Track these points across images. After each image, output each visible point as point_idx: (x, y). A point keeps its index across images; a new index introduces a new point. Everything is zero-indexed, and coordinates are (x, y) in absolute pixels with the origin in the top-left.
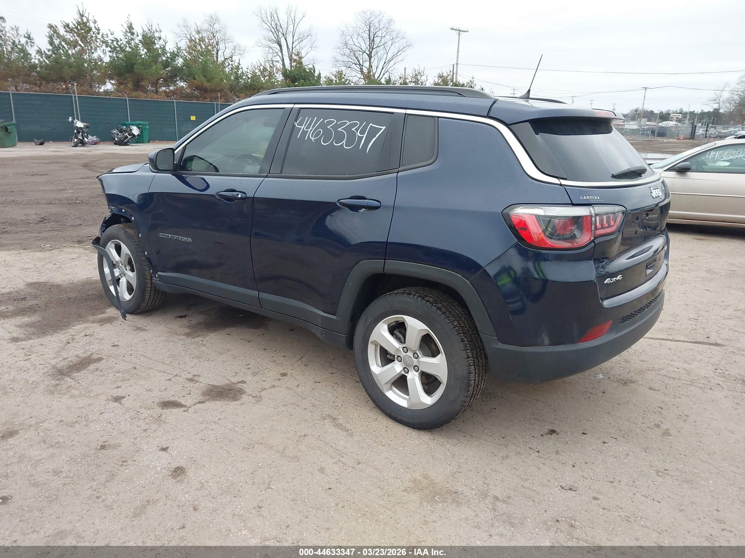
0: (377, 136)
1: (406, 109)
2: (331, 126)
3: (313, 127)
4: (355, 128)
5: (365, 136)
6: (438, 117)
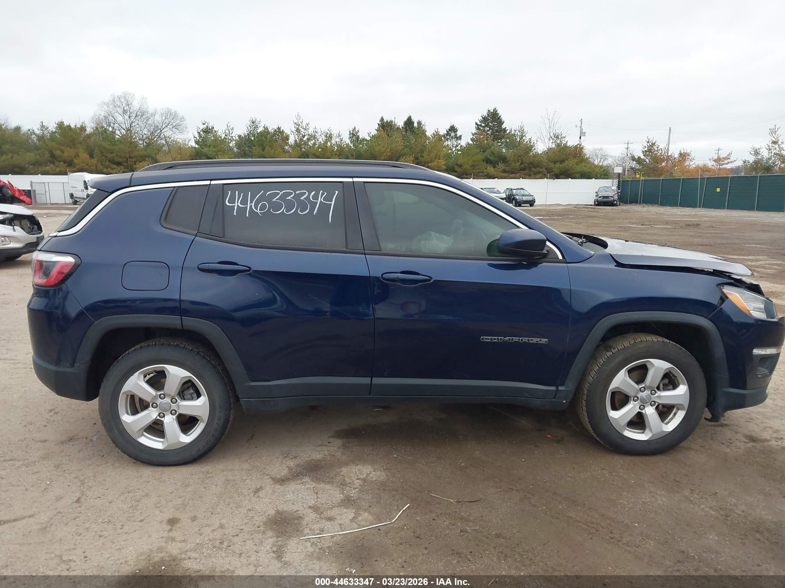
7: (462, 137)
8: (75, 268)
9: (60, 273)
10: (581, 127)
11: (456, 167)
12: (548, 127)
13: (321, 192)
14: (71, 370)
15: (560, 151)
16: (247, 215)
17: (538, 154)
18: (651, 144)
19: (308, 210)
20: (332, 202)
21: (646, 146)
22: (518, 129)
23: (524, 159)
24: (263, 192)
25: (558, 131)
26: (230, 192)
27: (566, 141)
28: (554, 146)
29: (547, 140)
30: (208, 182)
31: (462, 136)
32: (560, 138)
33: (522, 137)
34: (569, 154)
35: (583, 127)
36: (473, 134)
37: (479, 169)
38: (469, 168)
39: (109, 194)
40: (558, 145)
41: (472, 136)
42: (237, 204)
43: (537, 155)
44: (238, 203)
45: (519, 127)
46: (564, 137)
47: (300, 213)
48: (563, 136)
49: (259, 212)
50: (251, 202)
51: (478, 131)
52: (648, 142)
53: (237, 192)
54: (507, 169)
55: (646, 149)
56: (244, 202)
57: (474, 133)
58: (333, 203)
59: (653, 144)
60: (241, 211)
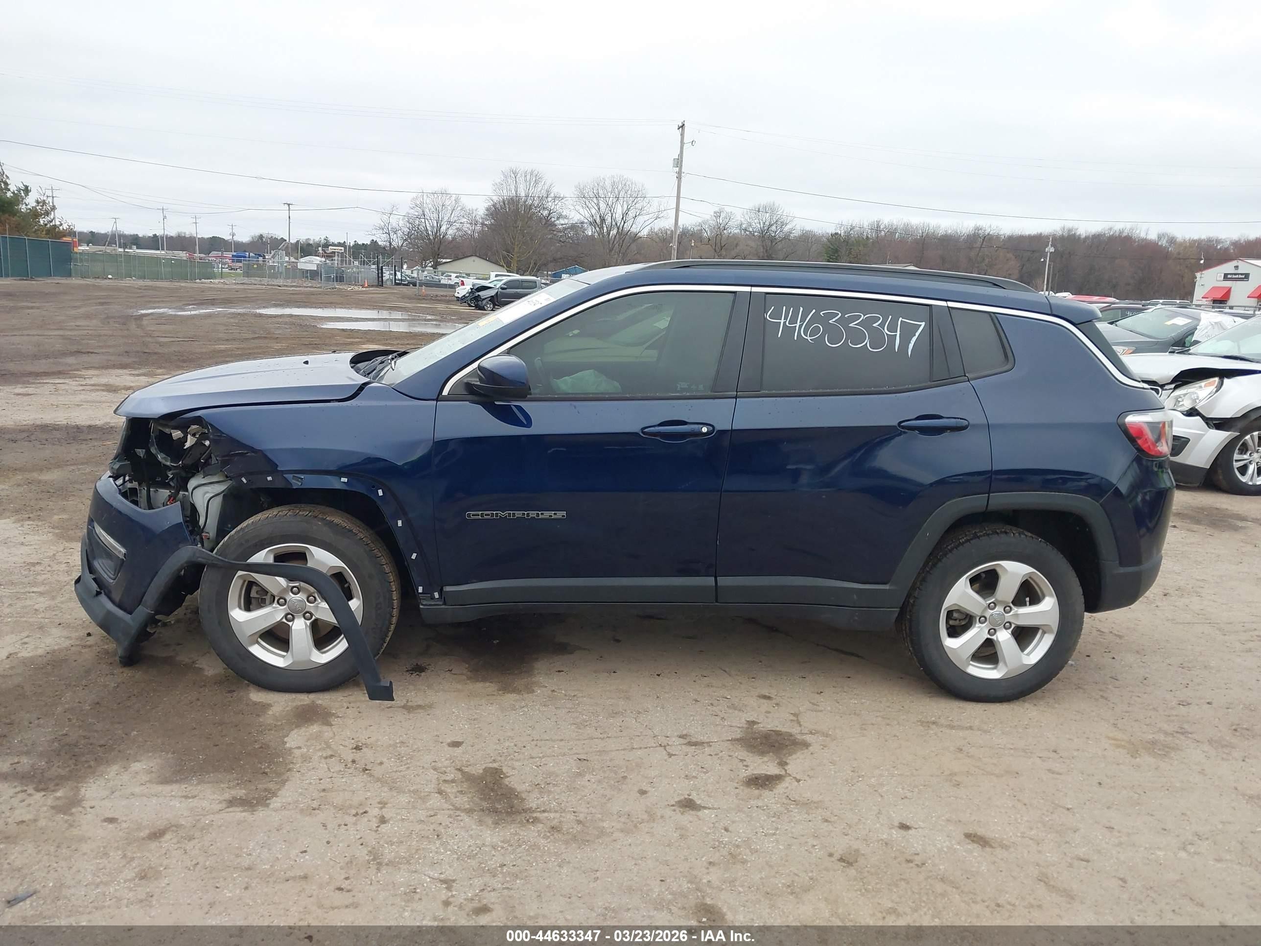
0: (917, 334)
1: (946, 301)
2: (834, 320)
3: (802, 320)
4: (877, 324)
5: (898, 333)
6: (994, 313)
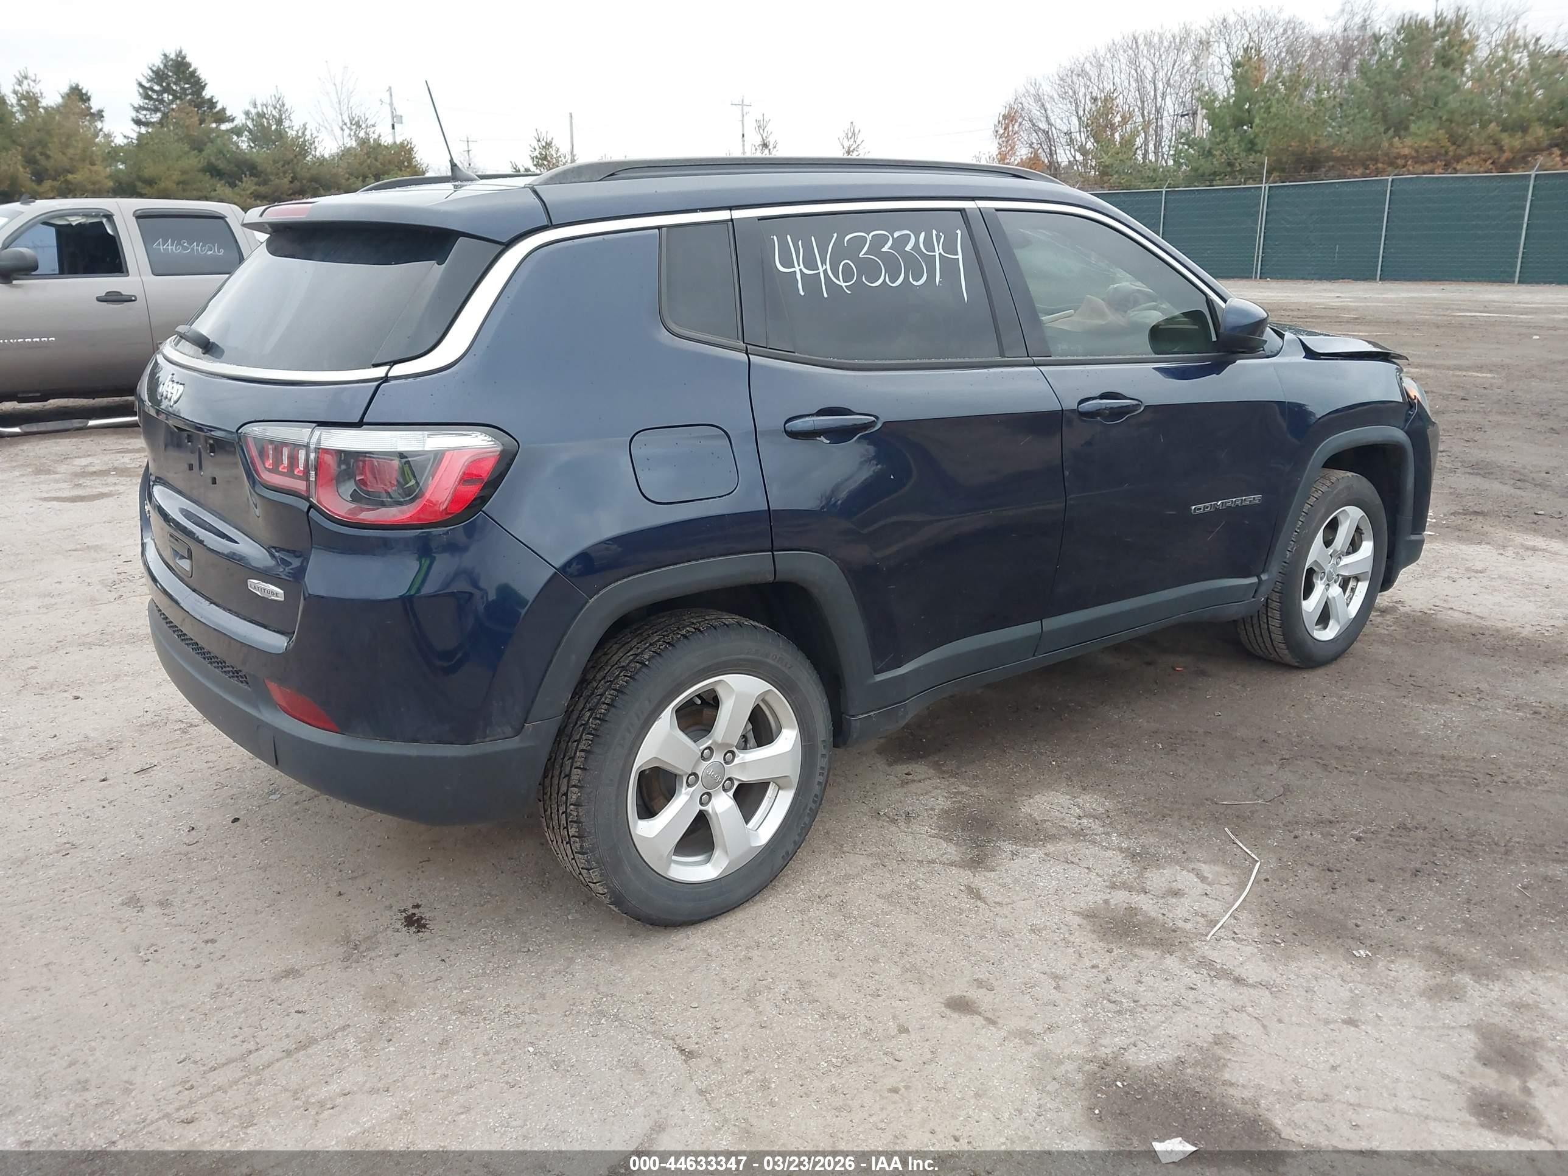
7: (104, 114)
8: (506, 460)
9: (467, 477)
10: (391, 104)
11: (139, 184)
12: (335, 100)
13: (934, 232)
14: (514, 743)
15: (368, 154)
16: (826, 295)
17: (325, 159)
18: (544, 144)
19: (925, 275)
20: (957, 254)
21: (537, 148)
22: (270, 102)
23: (299, 169)
24: (835, 235)
25: (357, 112)
26: (775, 238)
27: (377, 133)
28: (354, 144)
29: (338, 132)
30: (724, 215)
31: (102, 111)
32: (363, 126)
33: (279, 122)
34: (390, 162)
35: (395, 105)
36: (134, 108)
37: (197, 190)
38: (175, 186)
39: (501, 247)
40: (363, 142)
41: (134, 114)
42: (798, 268)
43: (322, 161)
44: (799, 265)
45: (273, 98)
46: (373, 126)
47: (915, 283)
48: (370, 122)
49: (844, 285)
50: (823, 262)
51: (147, 101)
52: (539, 141)
53: (789, 237)
54: (262, 189)
55: (536, 153)
56: (810, 263)
57: (137, 106)
58: (960, 256)
59: (548, 145)
60: (811, 282)
